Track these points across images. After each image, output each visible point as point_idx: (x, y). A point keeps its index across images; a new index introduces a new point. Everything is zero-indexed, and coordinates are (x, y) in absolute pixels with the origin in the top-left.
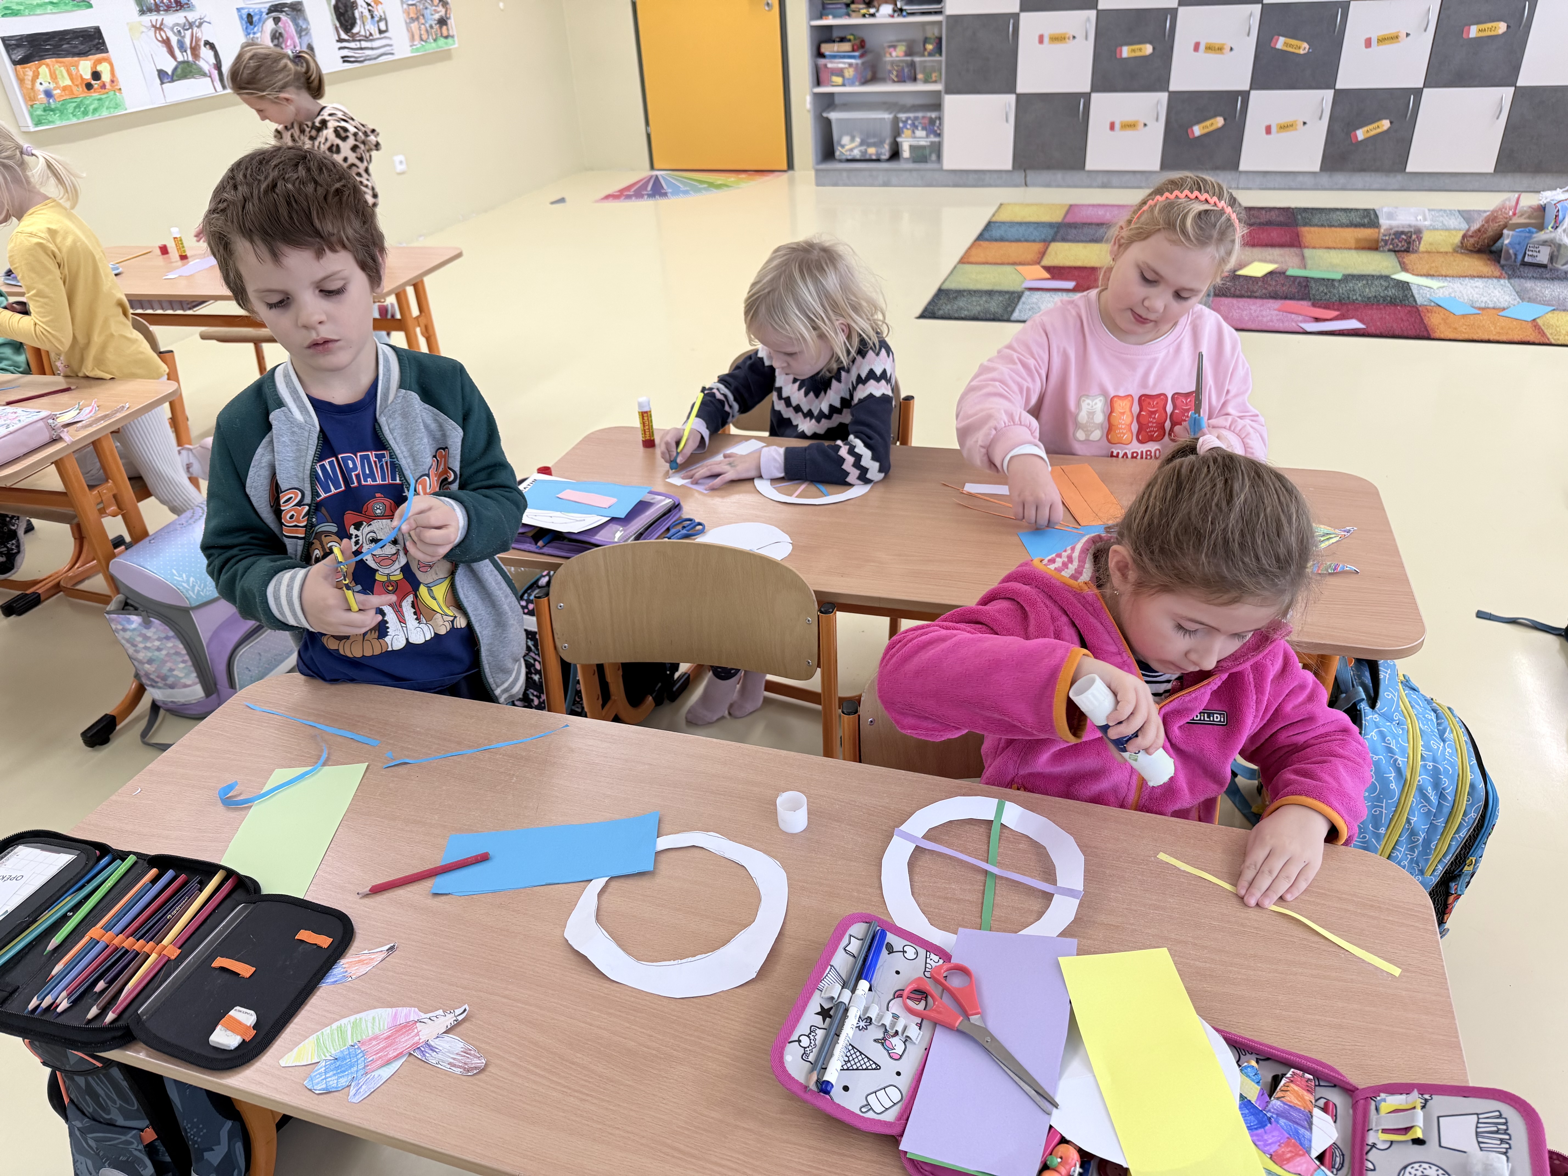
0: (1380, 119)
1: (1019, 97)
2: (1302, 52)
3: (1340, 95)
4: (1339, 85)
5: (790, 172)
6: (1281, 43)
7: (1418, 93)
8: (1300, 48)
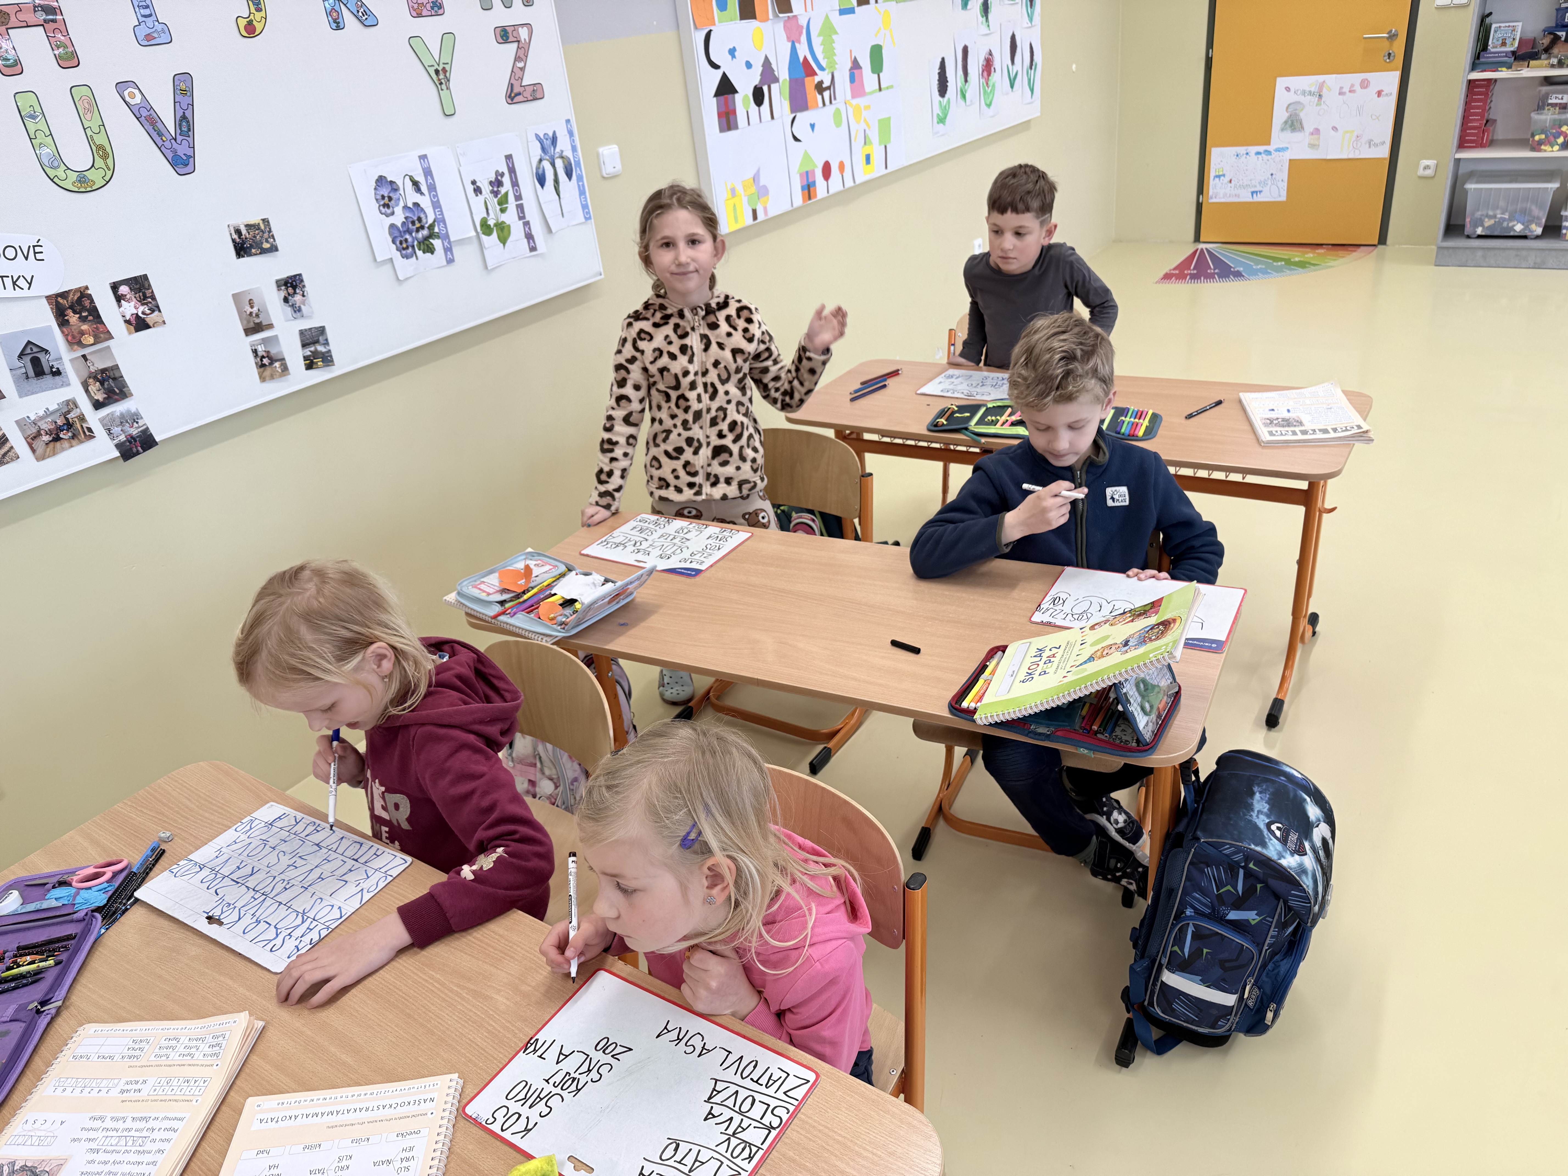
5: (1380, 247)
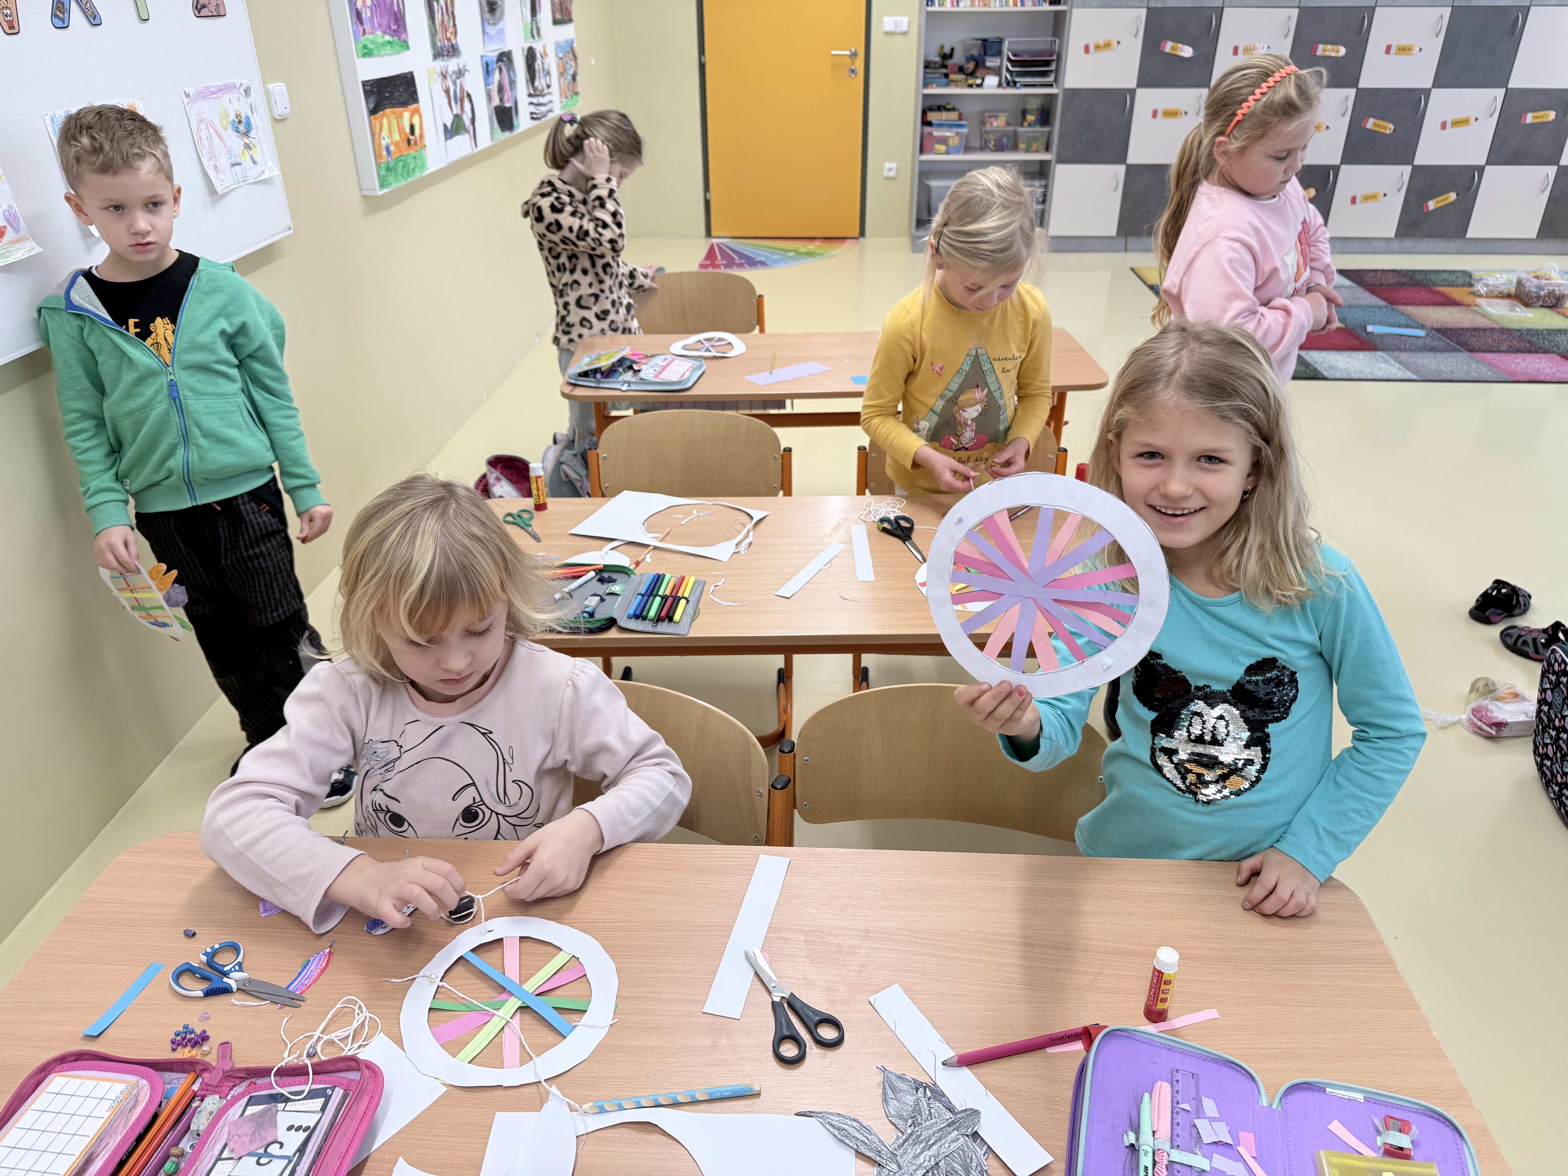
0: (1448, 192)
1: (1129, 168)
2: (1388, 132)
3: (1417, 170)
4: (1417, 162)
5: (861, 239)
6: (1371, 123)
7: (1481, 169)
8: (1386, 128)
